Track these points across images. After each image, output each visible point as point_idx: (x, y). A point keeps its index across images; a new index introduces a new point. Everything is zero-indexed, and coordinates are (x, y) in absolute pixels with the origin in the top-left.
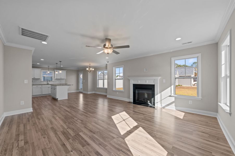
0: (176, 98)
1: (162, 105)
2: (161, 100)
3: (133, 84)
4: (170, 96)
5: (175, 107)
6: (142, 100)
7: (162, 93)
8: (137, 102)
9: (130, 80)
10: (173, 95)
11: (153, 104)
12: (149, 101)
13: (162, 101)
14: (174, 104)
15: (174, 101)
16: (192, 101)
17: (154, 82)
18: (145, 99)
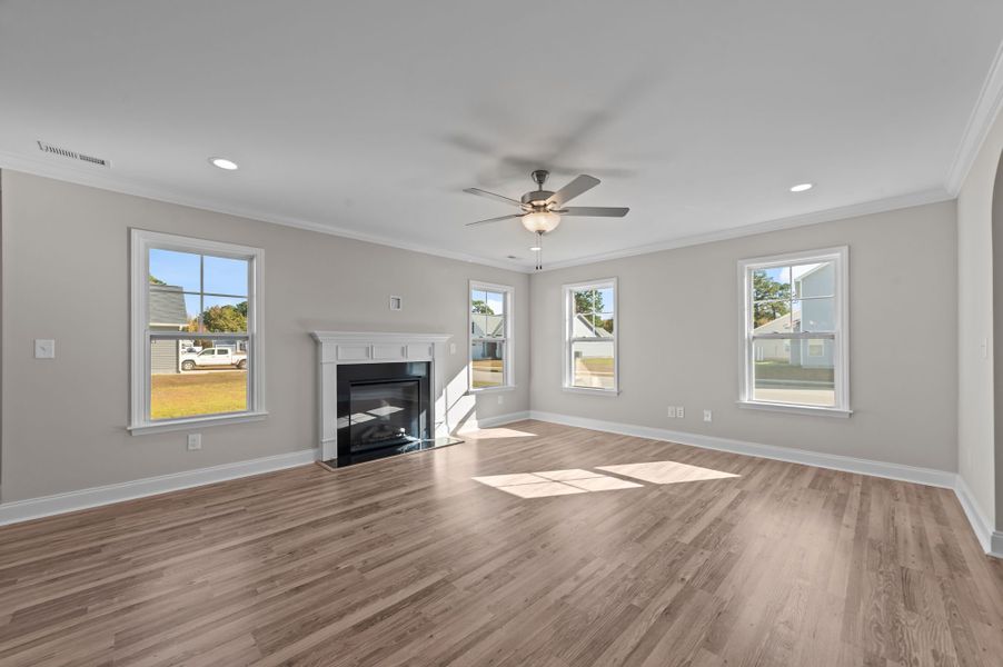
0: (478, 396)
1: (448, 428)
2: (447, 412)
3: (339, 367)
4: (467, 394)
5: (477, 421)
6: (377, 435)
7: (448, 388)
8: (354, 453)
9: (318, 344)
10: (471, 389)
11: (423, 433)
12: (403, 430)
13: (449, 414)
14: (474, 414)
15: (474, 406)
16: (502, 396)
17: (431, 351)
18: (387, 427)
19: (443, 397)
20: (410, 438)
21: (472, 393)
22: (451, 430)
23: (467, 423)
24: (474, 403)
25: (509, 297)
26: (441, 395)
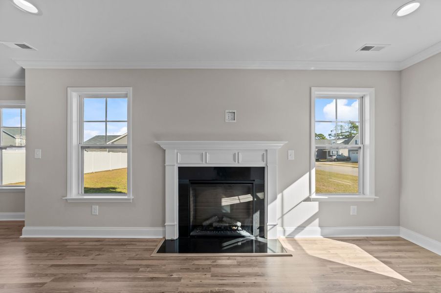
0: (321, 203)
1: (284, 231)
2: (283, 215)
3: (180, 168)
4: (308, 199)
5: (319, 229)
6: (215, 225)
7: (285, 192)
9: (164, 151)
10: (314, 196)
11: (256, 231)
12: (239, 224)
13: (285, 217)
14: (317, 221)
15: (318, 212)
16: (356, 207)
17: (264, 157)
18: (224, 219)
19: (278, 201)
20: (244, 233)
21: (315, 200)
22: (287, 233)
23: (308, 228)
24: (317, 210)
25: (367, 101)
26: (275, 198)
